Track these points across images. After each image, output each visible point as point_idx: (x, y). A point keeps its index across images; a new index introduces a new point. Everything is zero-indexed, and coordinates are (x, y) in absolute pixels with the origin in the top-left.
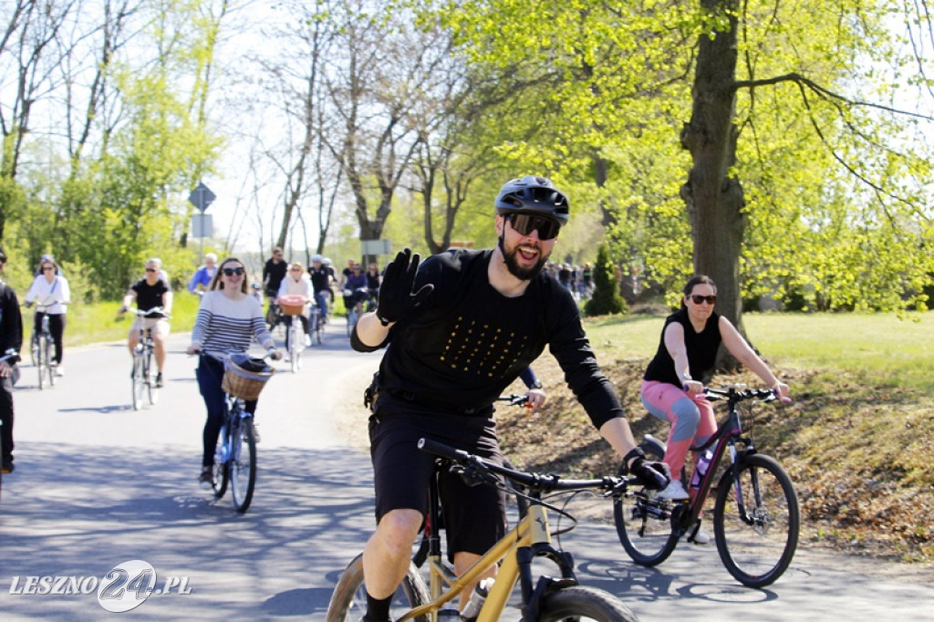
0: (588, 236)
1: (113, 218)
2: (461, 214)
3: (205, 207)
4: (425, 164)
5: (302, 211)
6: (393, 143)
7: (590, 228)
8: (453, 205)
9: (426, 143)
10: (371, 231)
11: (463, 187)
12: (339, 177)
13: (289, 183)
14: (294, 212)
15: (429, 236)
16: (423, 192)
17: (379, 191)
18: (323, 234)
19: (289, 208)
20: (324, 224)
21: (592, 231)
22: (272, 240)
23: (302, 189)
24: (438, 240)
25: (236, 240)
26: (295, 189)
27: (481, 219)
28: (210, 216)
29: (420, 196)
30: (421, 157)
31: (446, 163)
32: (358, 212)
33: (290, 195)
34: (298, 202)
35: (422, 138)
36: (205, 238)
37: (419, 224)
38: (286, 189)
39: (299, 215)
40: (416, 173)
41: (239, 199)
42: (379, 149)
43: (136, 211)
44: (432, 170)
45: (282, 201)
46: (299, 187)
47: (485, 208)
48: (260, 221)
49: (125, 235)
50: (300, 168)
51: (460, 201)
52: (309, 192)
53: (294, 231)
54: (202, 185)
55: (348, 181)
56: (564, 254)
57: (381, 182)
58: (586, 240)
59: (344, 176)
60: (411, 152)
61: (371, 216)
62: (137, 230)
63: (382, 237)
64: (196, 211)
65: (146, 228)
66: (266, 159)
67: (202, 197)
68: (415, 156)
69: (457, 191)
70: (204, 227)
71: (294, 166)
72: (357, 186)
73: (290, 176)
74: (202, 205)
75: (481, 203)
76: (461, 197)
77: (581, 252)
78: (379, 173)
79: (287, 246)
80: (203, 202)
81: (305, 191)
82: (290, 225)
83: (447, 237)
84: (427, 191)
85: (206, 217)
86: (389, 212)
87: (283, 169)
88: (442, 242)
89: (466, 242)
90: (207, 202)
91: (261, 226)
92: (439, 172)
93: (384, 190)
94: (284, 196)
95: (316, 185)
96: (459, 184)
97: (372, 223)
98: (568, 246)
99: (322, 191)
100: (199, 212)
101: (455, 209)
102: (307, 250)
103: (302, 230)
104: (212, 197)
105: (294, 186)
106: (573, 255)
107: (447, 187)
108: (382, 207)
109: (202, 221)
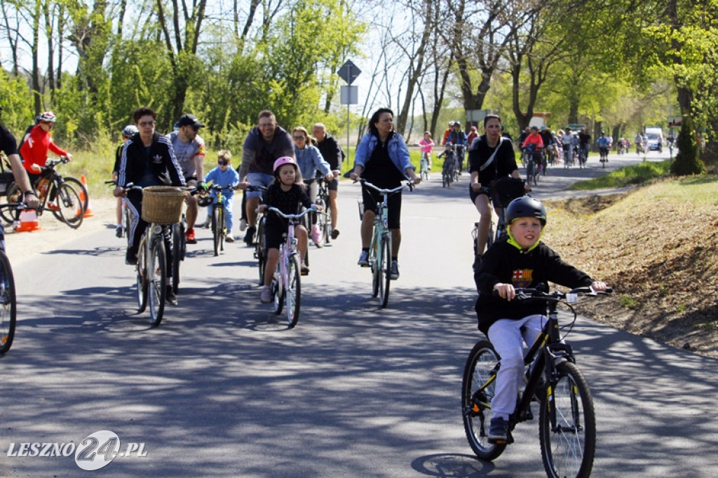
0: (633, 111)
1: (277, 88)
2: (539, 91)
3: (352, 80)
4: (515, 49)
5: (422, 87)
6: (492, 34)
7: (636, 104)
9: (516, 35)
10: (472, 102)
11: (543, 71)
12: (452, 57)
13: (412, 64)
14: (416, 87)
15: (516, 107)
16: (512, 73)
17: (480, 71)
18: (438, 104)
19: (411, 83)
20: (439, 94)
21: (638, 107)
22: (398, 107)
23: (423, 67)
24: (524, 111)
25: (371, 108)
26: (416, 69)
27: (553, 94)
28: (356, 87)
29: (510, 76)
30: (511, 45)
31: (531, 51)
32: (465, 84)
33: (412, 73)
34: (419, 79)
35: (513, 32)
36: (351, 105)
37: (505, 98)
38: (410, 68)
39: (420, 90)
40: (506, 57)
41: (374, 76)
42: (481, 38)
44: (520, 56)
45: (407, 77)
46: (420, 66)
47: (556, 87)
48: (388, 93)
49: (286, 102)
50: (421, 51)
51: (541, 81)
52: (428, 70)
53: (415, 101)
54: (349, 62)
55: (456, 64)
56: (614, 124)
57: (482, 62)
58: (632, 113)
59: (455, 59)
60: (505, 42)
61: (475, 91)
62: (296, 96)
63: (483, 108)
64: (342, 83)
65: (303, 96)
66: (394, 44)
67: (350, 72)
68: (508, 44)
69: (539, 73)
70: (350, 96)
71: (415, 53)
72: (463, 67)
73: (412, 59)
74: (349, 78)
75: (554, 82)
76: (542, 77)
78: (482, 56)
79: (410, 114)
80: (351, 76)
81: (425, 70)
82: (413, 96)
83: (530, 109)
84: (516, 72)
85: (352, 88)
86: (488, 88)
87: (407, 53)
88: (526, 112)
89: (545, 113)
90: (353, 76)
91: (390, 97)
92: (525, 57)
93: (485, 70)
94: (408, 74)
95: (433, 65)
96: (541, 67)
97: (475, 96)
98: (619, 117)
99: (437, 69)
100: (346, 84)
101: (538, 87)
102: (425, 116)
103: (421, 100)
104: (358, 72)
105: (416, 65)
106: (622, 125)
107: (531, 70)
108: (483, 84)
109: (349, 91)
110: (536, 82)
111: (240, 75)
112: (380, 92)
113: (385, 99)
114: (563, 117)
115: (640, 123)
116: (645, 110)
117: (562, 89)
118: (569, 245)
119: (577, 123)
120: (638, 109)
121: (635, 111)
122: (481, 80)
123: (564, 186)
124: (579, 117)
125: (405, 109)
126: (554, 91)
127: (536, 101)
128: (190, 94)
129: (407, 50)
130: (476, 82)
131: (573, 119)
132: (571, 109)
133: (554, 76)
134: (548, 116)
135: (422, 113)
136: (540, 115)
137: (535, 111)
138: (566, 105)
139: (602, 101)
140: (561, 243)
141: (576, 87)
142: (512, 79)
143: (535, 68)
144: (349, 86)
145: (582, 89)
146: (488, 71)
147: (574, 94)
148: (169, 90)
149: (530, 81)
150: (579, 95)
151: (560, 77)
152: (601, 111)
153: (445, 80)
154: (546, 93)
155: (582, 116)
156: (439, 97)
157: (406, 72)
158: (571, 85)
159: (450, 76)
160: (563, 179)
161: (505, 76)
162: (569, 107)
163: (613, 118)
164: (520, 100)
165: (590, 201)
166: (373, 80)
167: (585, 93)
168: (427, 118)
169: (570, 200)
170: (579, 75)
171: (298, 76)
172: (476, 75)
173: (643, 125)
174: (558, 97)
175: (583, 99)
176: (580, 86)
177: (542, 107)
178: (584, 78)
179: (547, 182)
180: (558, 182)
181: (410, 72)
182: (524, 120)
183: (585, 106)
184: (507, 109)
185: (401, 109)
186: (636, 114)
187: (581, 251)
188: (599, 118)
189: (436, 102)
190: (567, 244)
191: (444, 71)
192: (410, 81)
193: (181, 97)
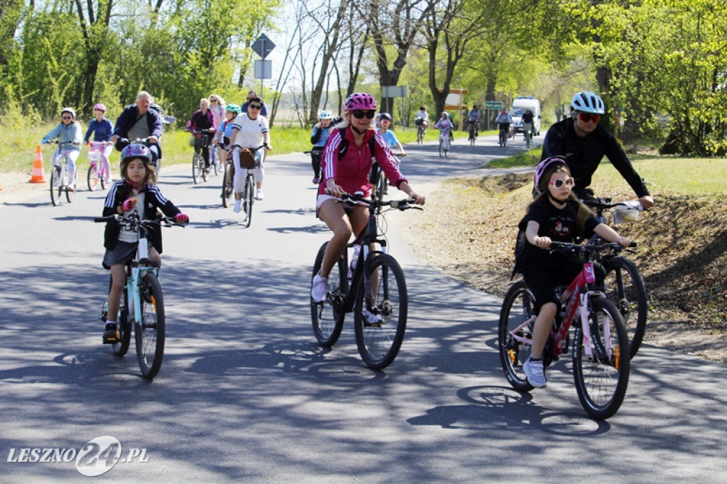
0: (551, 89)
2: (456, 68)
3: (266, 54)
4: (432, 26)
5: (337, 62)
6: (409, 9)
7: (555, 82)
9: (433, 11)
10: (388, 78)
11: (460, 47)
12: (367, 34)
13: (327, 39)
14: (331, 62)
15: (432, 84)
16: (429, 49)
17: (396, 46)
18: (353, 79)
19: (327, 58)
20: (354, 70)
21: (556, 85)
22: (313, 82)
23: (339, 42)
24: (440, 87)
25: (285, 83)
26: (331, 44)
27: (470, 71)
28: (270, 61)
29: (426, 52)
30: (428, 21)
31: (448, 27)
32: (381, 60)
33: (327, 48)
34: (334, 54)
35: (430, 8)
36: (264, 80)
37: (422, 74)
38: (325, 43)
39: (334, 65)
40: (424, 33)
41: (289, 50)
42: (397, 13)
44: (437, 32)
45: (321, 52)
46: (335, 40)
47: (474, 63)
48: (303, 67)
50: (337, 26)
51: (458, 57)
52: (343, 45)
53: (331, 76)
54: (264, 37)
55: (373, 39)
57: (398, 39)
58: (550, 91)
59: (370, 34)
60: (422, 18)
61: (390, 67)
63: (399, 84)
64: (256, 57)
67: (263, 46)
68: (425, 19)
69: (456, 50)
70: (264, 71)
71: (330, 27)
72: (379, 42)
73: (327, 33)
74: (263, 53)
75: (471, 59)
76: (460, 53)
78: (398, 32)
79: (324, 89)
80: (265, 51)
81: (340, 45)
82: (328, 71)
83: (447, 86)
84: (432, 48)
85: (266, 63)
86: (404, 63)
87: (322, 27)
88: (443, 89)
89: (461, 90)
90: (267, 50)
91: (304, 72)
92: (442, 33)
93: (401, 45)
94: (323, 48)
95: (349, 40)
96: (458, 43)
97: (391, 72)
99: (353, 44)
100: (260, 58)
101: (455, 63)
102: (339, 92)
103: (336, 76)
104: (272, 46)
105: (331, 39)
107: (448, 45)
108: (399, 59)
109: (263, 66)
110: (453, 58)
111: (153, 48)
112: (294, 67)
113: (298, 72)
114: (480, 94)
115: (559, 101)
116: (564, 88)
117: (480, 65)
118: (483, 223)
119: (494, 100)
120: (556, 87)
121: (553, 89)
122: (397, 55)
123: (479, 164)
124: (496, 93)
125: (320, 85)
126: (471, 68)
127: (453, 78)
128: (102, 68)
129: (322, 25)
130: (393, 58)
131: (490, 96)
132: (489, 86)
133: (471, 52)
134: (464, 92)
135: (336, 88)
136: (457, 92)
137: (451, 87)
138: (484, 82)
139: (520, 79)
140: (475, 222)
141: (493, 63)
142: (428, 54)
143: (452, 44)
144: (263, 60)
145: (499, 66)
146: (404, 47)
147: (491, 71)
148: (80, 61)
149: (447, 56)
150: (496, 72)
151: (477, 53)
153: (361, 55)
154: (463, 70)
155: (498, 93)
156: (354, 73)
157: (321, 47)
158: (489, 62)
159: (366, 52)
160: (478, 156)
161: (422, 51)
162: (486, 84)
164: (437, 76)
165: (505, 179)
166: (287, 54)
167: (502, 70)
168: (342, 94)
169: (485, 178)
170: (497, 52)
171: (212, 49)
172: (392, 51)
173: (562, 103)
174: (476, 74)
175: (501, 76)
176: (497, 63)
177: (458, 83)
178: (502, 55)
179: (462, 160)
180: (474, 160)
181: (325, 47)
182: (440, 97)
183: (502, 84)
184: (423, 86)
185: (315, 84)
186: (554, 92)
187: (496, 230)
189: (351, 77)
190: (481, 223)
191: (360, 46)
192: (325, 56)
193: (92, 69)
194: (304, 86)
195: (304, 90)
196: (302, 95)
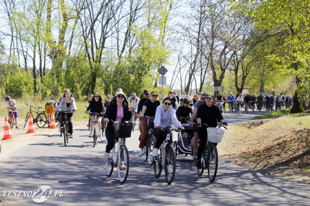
0: (288, 87)
1: (132, 77)
2: (247, 79)
3: (164, 74)
4: (236, 61)
6: (225, 54)
7: (289, 84)
8: (245, 75)
9: (236, 55)
10: (217, 83)
12: (207, 65)
13: (191, 67)
14: (193, 76)
15: (236, 86)
17: (220, 70)
18: (202, 84)
20: (202, 79)
22: (185, 85)
23: (196, 69)
24: (239, 87)
27: (253, 80)
28: (166, 77)
29: (233, 72)
31: (243, 61)
32: (213, 77)
33: (191, 71)
34: (194, 73)
35: (235, 53)
36: (163, 85)
37: (233, 81)
38: (190, 69)
39: (194, 77)
40: (233, 64)
41: (174, 72)
42: (221, 56)
43: (140, 75)
44: (238, 64)
45: (188, 73)
46: (194, 68)
47: (255, 77)
48: (181, 79)
49: (137, 83)
50: (195, 62)
51: (247, 74)
52: (197, 70)
54: (163, 67)
55: (210, 67)
56: (280, 92)
57: (221, 67)
58: (288, 88)
59: (209, 65)
60: (231, 58)
61: (218, 78)
62: (140, 81)
63: (221, 86)
64: (160, 75)
65: (143, 80)
66: (183, 59)
67: (163, 71)
68: (233, 58)
70: (163, 81)
71: (192, 62)
72: (213, 69)
73: (191, 65)
74: (163, 74)
75: (253, 75)
76: (247, 72)
77: (286, 91)
78: (221, 64)
79: (190, 88)
81: (196, 70)
82: (191, 81)
83: (242, 86)
84: (236, 70)
86: (224, 77)
87: (189, 62)
89: (249, 88)
91: (182, 81)
92: (240, 64)
93: (222, 70)
94: (189, 71)
95: (200, 68)
96: (247, 68)
97: (218, 81)
98: (282, 90)
99: (202, 70)
100: (162, 76)
101: (245, 77)
102: (196, 89)
104: (167, 71)
105: (193, 68)
106: (284, 93)
107: (243, 69)
108: (221, 76)
109: (163, 79)
112: (177, 79)
113: (179, 81)
114: (257, 89)
117: (258, 77)
119: (264, 92)
122: (221, 74)
124: (265, 89)
125: (188, 86)
127: (245, 83)
128: (98, 79)
129: (189, 61)
130: (219, 75)
131: (262, 90)
133: (254, 72)
134: (250, 89)
136: (247, 89)
137: (244, 87)
138: (259, 84)
139: (274, 82)
140: (238, 139)
141: (263, 76)
143: (245, 69)
145: (265, 77)
147: (262, 80)
148: (89, 77)
149: (242, 74)
150: (264, 80)
151: (256, 72)
152: (274, 87)
153: (205, 74)
154: (250, 79)
156: (202, 81)
158: (261, 76)
159: (207, 73)
162: (260, 85)
163: (279, 90)
164: (238, 82)
166: (174, 74)
167: (267, 79)
168: (197, 90)
170: (264, 72)
171: (142, 72)
174: (256, 81)
175: (267, 82)
177: (248, 85)
178: (267, 73)
183: (267, 85)
188: (273, 90)
189: (201, 83)
191: (205, 70)
192: (190, 74)
193: (94, 80)
194: (181, 87)
195: (181, 88)
196: (181, 90)
